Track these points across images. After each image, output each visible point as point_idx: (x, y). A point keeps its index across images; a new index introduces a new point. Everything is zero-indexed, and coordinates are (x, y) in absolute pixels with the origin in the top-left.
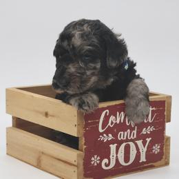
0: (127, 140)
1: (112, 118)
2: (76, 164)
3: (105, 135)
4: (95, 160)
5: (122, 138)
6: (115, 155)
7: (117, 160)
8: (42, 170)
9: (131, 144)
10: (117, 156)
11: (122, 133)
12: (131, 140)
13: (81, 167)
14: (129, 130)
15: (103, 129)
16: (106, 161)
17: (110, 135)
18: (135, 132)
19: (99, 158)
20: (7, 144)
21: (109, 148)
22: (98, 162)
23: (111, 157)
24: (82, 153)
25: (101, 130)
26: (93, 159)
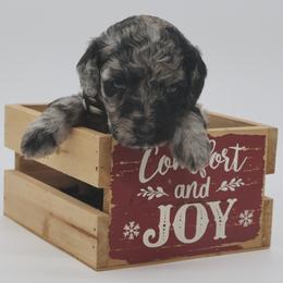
0: (191, 200)
1: (164, 160)
2: (95, 233)
3: (150, 188)
4: (131, 230)
5: (182, 195)
6: (168, 225)
7: (172, 233)
8: (50, 242)
9: (199, 207)
10: (171, 227)
11: (182, 186)
12: (200, 201)
13: (105, 240)
14: (195, 183)
15: (146, 177)
16: (150, 232)
17: (160, 189)
18: (207, 186)
19: (137, 227)
20: (5, 198)
21: (158, 212)
22: (137, 233)
23: (161, 226)
24: (107, 217)
25: (143, 180)
26: (127, 228)
